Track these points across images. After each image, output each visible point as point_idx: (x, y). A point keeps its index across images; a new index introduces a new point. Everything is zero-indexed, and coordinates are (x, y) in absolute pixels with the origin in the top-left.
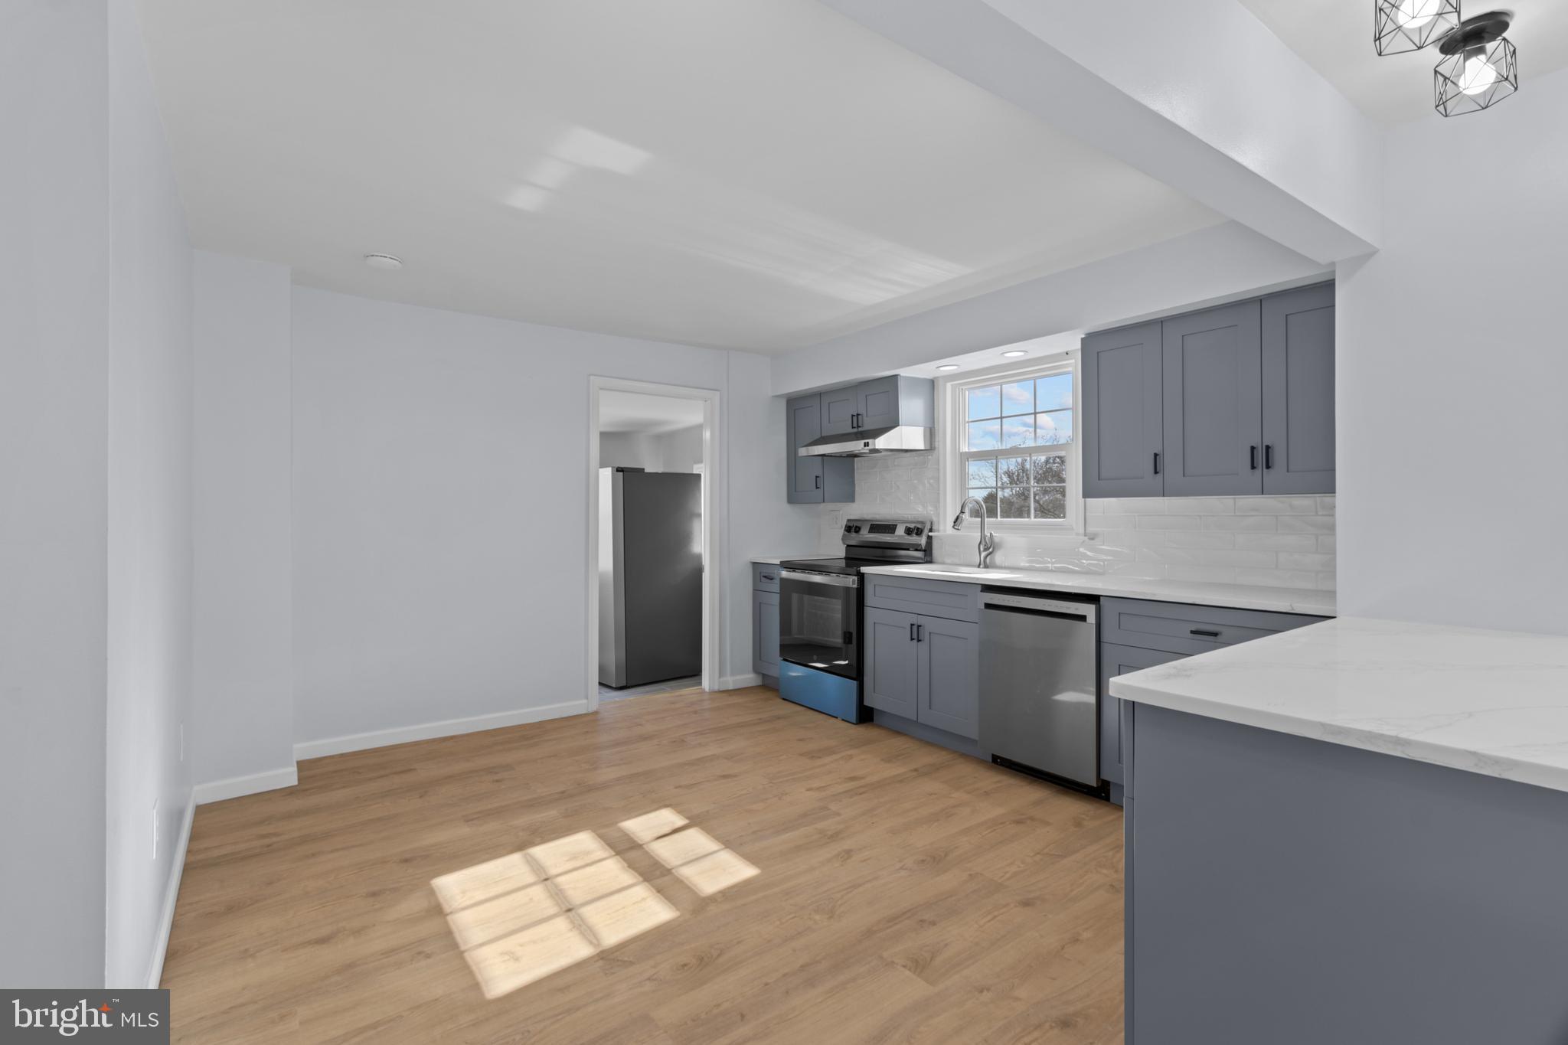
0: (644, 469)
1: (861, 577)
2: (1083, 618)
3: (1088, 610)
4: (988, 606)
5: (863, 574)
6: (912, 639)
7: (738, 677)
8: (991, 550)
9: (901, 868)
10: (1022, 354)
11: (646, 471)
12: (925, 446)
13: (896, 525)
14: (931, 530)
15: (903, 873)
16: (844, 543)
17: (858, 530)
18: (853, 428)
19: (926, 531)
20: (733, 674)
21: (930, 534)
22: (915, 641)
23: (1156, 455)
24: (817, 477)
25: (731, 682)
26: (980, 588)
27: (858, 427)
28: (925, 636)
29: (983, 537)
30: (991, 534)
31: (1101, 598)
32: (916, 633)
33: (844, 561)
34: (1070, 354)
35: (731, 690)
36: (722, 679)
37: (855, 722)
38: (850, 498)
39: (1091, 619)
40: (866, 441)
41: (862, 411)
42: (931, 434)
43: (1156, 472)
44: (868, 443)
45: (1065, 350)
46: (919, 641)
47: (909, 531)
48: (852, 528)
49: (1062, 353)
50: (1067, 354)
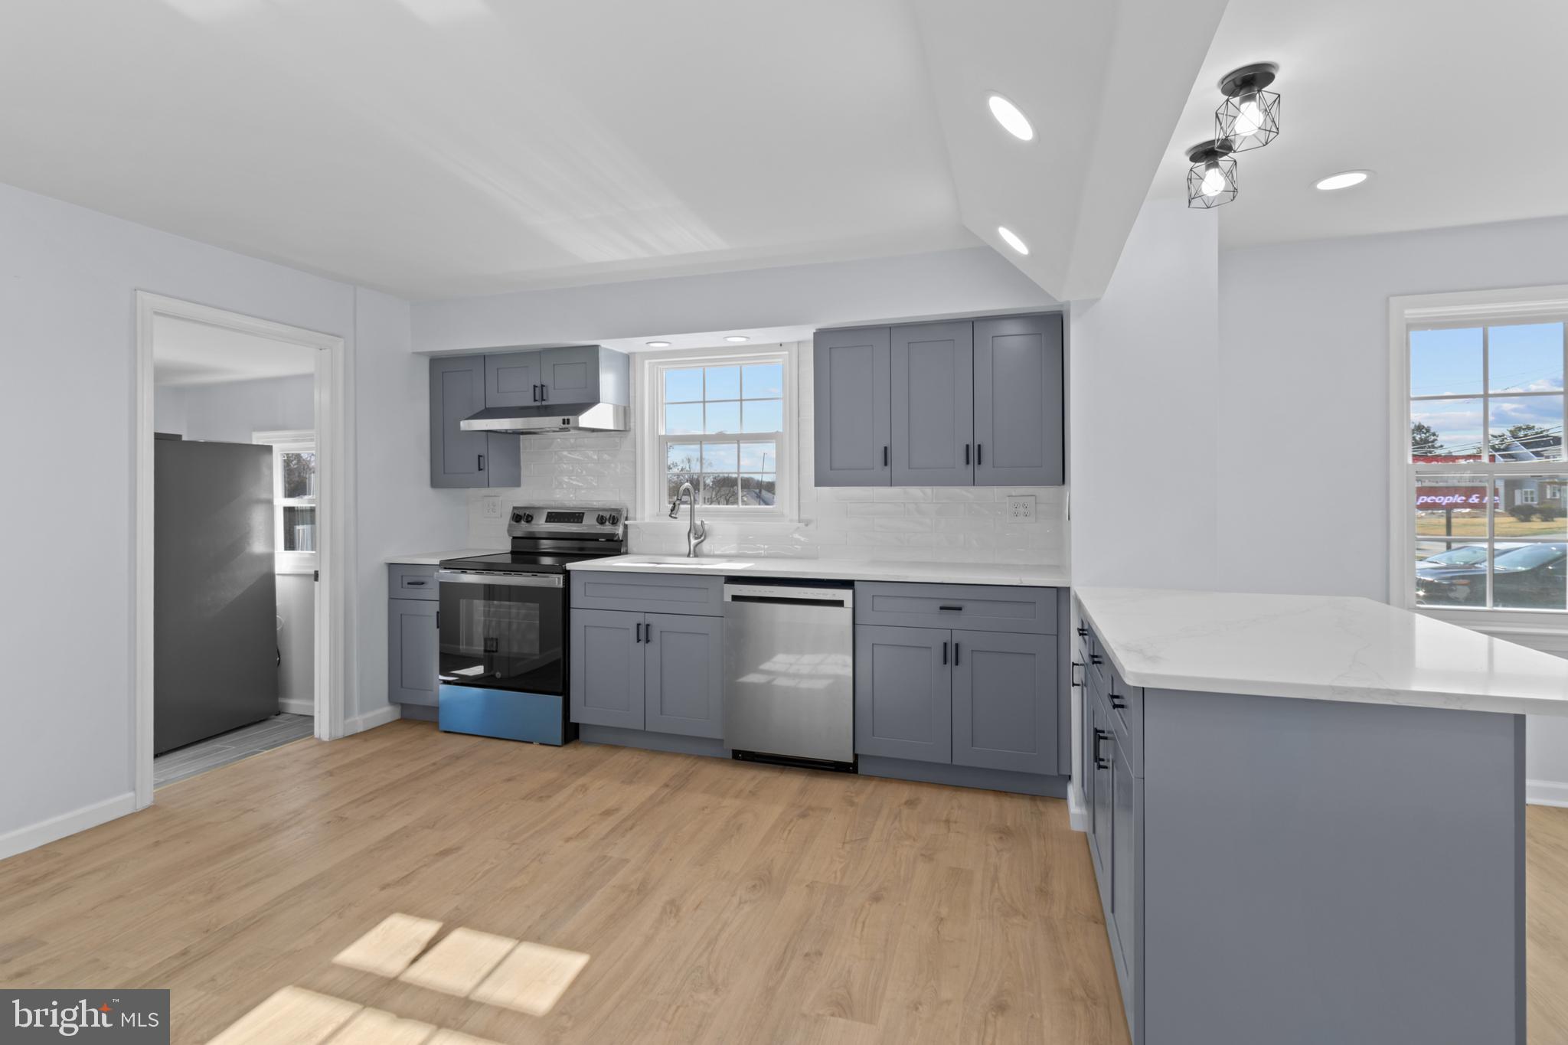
0: (180, 436)
1: (567, 574)
2: (839, 603)
3: (845, 595)
4: (735, 598)
5: (569, 571)
6: (639, 641)
7: (369, 715)
8: (702, 538)
9: (740, 903)
10: (744, 339)
11: (184, 438)
13: (583, 513)
14: (627, 519)
15: (747, 908)
16: (510, 535)
17: (529, 519)
18: (535, 400)
19: (622, 520)
20: (362, 711)
21: (626, 522)
22: (642, 643)
23: (886, 448)
24: (479, 456)
25: (360, 722)
26: (723, 579)
27: (543, 400)
28: (655, 634)
29: (692, 526)
30: (702, 521)
31: (856, 583)
32: (644, 633)
33: (510, 555)
34: (783, 345)
35: (361, 733)
36: (348, 721)
37: (560, 744)
38: (516, 482)
39: (848, 603)
40: (566, 418)
41: (547, 380)
43: (886, 464)
44: (568, 420)
45: (779, 341)
46: (648, 641)
47: (601, 520)
48: (521, 516)
49: (776, 344)
50: (781, 345)
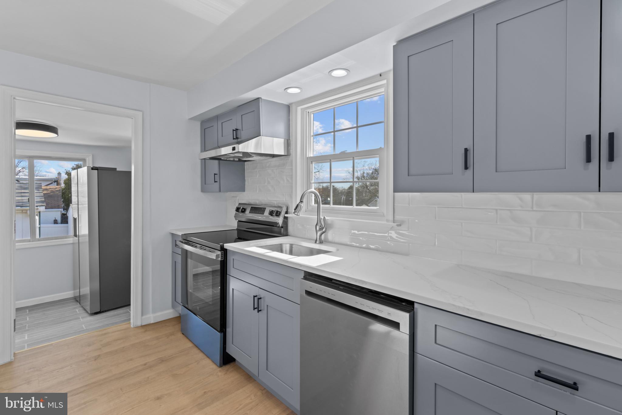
0: (116, 169)
1: (225, 252)
2: (396, 325)
3: (403, 317)
4: (309, 293)
5: (226, 250)
6: (254, 309)
8: (324, 230)
10: (345, 72)
11: (117, 170)
12: (284, 154)
13: (265, 208)
14: (287, 213)
16: (236, 219)
17: (244, 211)
18: (234, 139)
19: (283, 213)
20: (154, 311)
21: (286, 215)
22: (256, 310)
23: (466, 150)
24: (215, 174)
25: (151, 318)
26: (302, 275)
27: (237, 138)
28: (263, 306)
29: (319, 220)
30: (324, 217)
31: (415, 303)
32: (257, 304)
33: (236, 231)
34: (382, 74)
35: (153, 324)
37: (219, 365)
38: (242, 189)
39: (405, 327)
40: (233, 146)
41: (239, 127)
42: (288, 144)
43: (466, 168)
44: (235, 147)
45: (378, 72)
46: (259, 311)
47: (271, 213)
48: (240, 210)
49: (377, 75)
50: (380, 75)
